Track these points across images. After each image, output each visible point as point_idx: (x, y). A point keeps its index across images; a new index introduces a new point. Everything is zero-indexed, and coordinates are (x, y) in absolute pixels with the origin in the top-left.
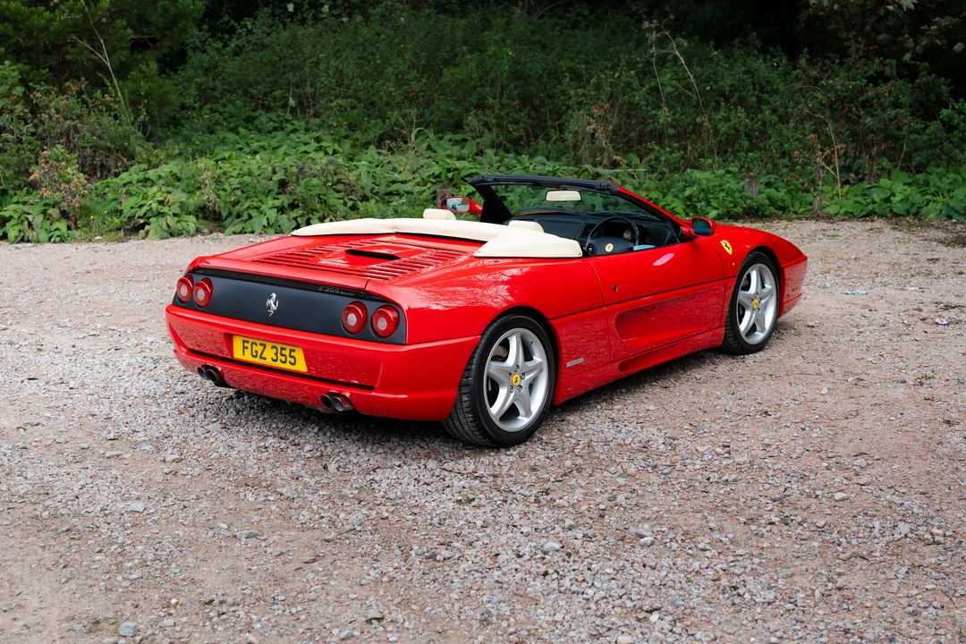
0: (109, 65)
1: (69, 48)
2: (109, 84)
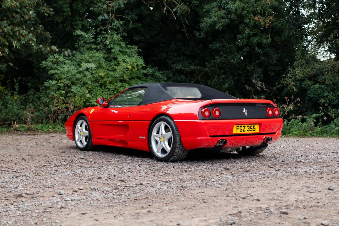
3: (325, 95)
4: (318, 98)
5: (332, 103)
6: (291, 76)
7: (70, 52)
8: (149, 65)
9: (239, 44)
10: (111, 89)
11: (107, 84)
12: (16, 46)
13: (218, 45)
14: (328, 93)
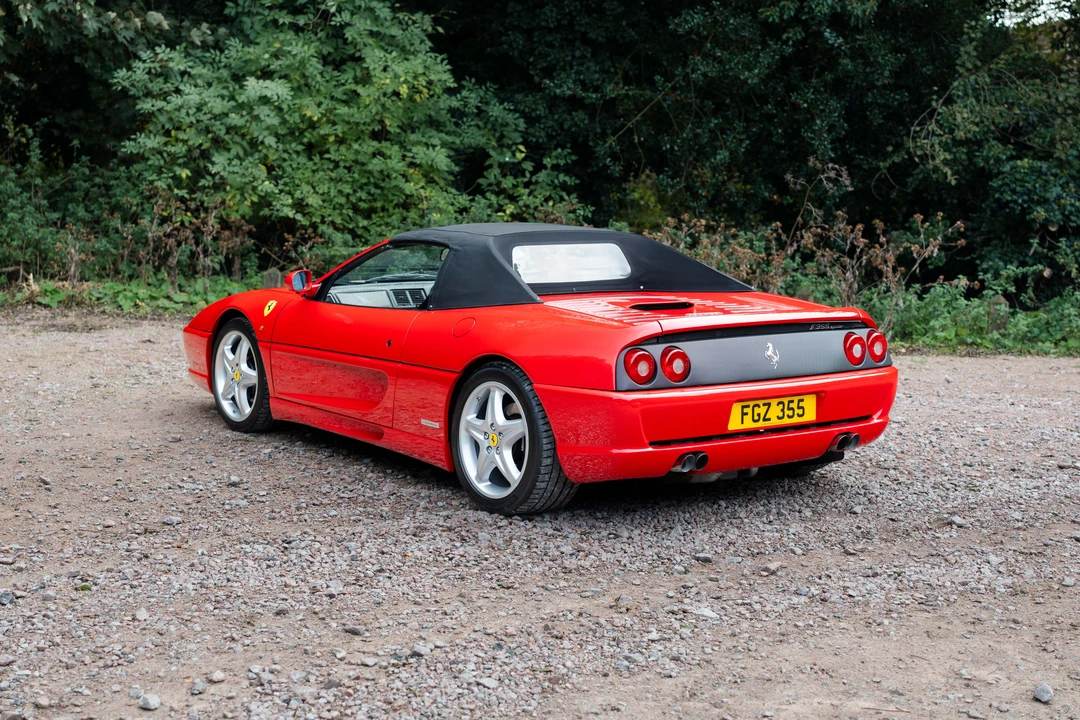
3: (1048, 195)
4: (1025, 206)
5: (1075, 222)
6: (939, 132)
7: (209, 32)
8: (467, 78)
9: (768, 17)
10: (342, 164)
11: (328, 146)
12: (29, 20)
13: (697, 19)
14: (1059, 189)
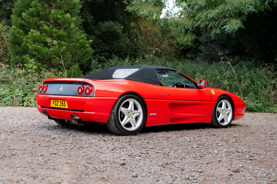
0: (63, 64)
1: (53, 59)
2: (62, 69)
